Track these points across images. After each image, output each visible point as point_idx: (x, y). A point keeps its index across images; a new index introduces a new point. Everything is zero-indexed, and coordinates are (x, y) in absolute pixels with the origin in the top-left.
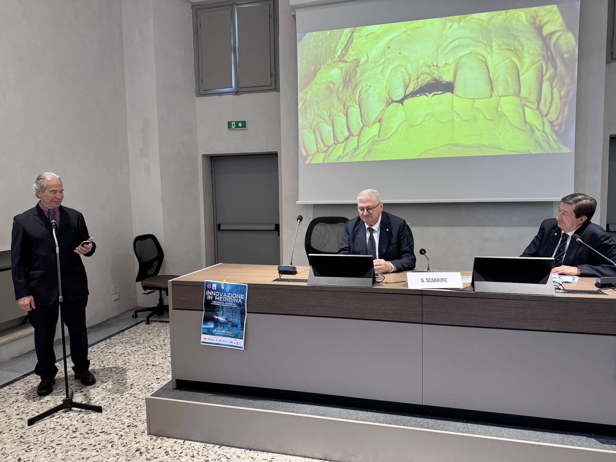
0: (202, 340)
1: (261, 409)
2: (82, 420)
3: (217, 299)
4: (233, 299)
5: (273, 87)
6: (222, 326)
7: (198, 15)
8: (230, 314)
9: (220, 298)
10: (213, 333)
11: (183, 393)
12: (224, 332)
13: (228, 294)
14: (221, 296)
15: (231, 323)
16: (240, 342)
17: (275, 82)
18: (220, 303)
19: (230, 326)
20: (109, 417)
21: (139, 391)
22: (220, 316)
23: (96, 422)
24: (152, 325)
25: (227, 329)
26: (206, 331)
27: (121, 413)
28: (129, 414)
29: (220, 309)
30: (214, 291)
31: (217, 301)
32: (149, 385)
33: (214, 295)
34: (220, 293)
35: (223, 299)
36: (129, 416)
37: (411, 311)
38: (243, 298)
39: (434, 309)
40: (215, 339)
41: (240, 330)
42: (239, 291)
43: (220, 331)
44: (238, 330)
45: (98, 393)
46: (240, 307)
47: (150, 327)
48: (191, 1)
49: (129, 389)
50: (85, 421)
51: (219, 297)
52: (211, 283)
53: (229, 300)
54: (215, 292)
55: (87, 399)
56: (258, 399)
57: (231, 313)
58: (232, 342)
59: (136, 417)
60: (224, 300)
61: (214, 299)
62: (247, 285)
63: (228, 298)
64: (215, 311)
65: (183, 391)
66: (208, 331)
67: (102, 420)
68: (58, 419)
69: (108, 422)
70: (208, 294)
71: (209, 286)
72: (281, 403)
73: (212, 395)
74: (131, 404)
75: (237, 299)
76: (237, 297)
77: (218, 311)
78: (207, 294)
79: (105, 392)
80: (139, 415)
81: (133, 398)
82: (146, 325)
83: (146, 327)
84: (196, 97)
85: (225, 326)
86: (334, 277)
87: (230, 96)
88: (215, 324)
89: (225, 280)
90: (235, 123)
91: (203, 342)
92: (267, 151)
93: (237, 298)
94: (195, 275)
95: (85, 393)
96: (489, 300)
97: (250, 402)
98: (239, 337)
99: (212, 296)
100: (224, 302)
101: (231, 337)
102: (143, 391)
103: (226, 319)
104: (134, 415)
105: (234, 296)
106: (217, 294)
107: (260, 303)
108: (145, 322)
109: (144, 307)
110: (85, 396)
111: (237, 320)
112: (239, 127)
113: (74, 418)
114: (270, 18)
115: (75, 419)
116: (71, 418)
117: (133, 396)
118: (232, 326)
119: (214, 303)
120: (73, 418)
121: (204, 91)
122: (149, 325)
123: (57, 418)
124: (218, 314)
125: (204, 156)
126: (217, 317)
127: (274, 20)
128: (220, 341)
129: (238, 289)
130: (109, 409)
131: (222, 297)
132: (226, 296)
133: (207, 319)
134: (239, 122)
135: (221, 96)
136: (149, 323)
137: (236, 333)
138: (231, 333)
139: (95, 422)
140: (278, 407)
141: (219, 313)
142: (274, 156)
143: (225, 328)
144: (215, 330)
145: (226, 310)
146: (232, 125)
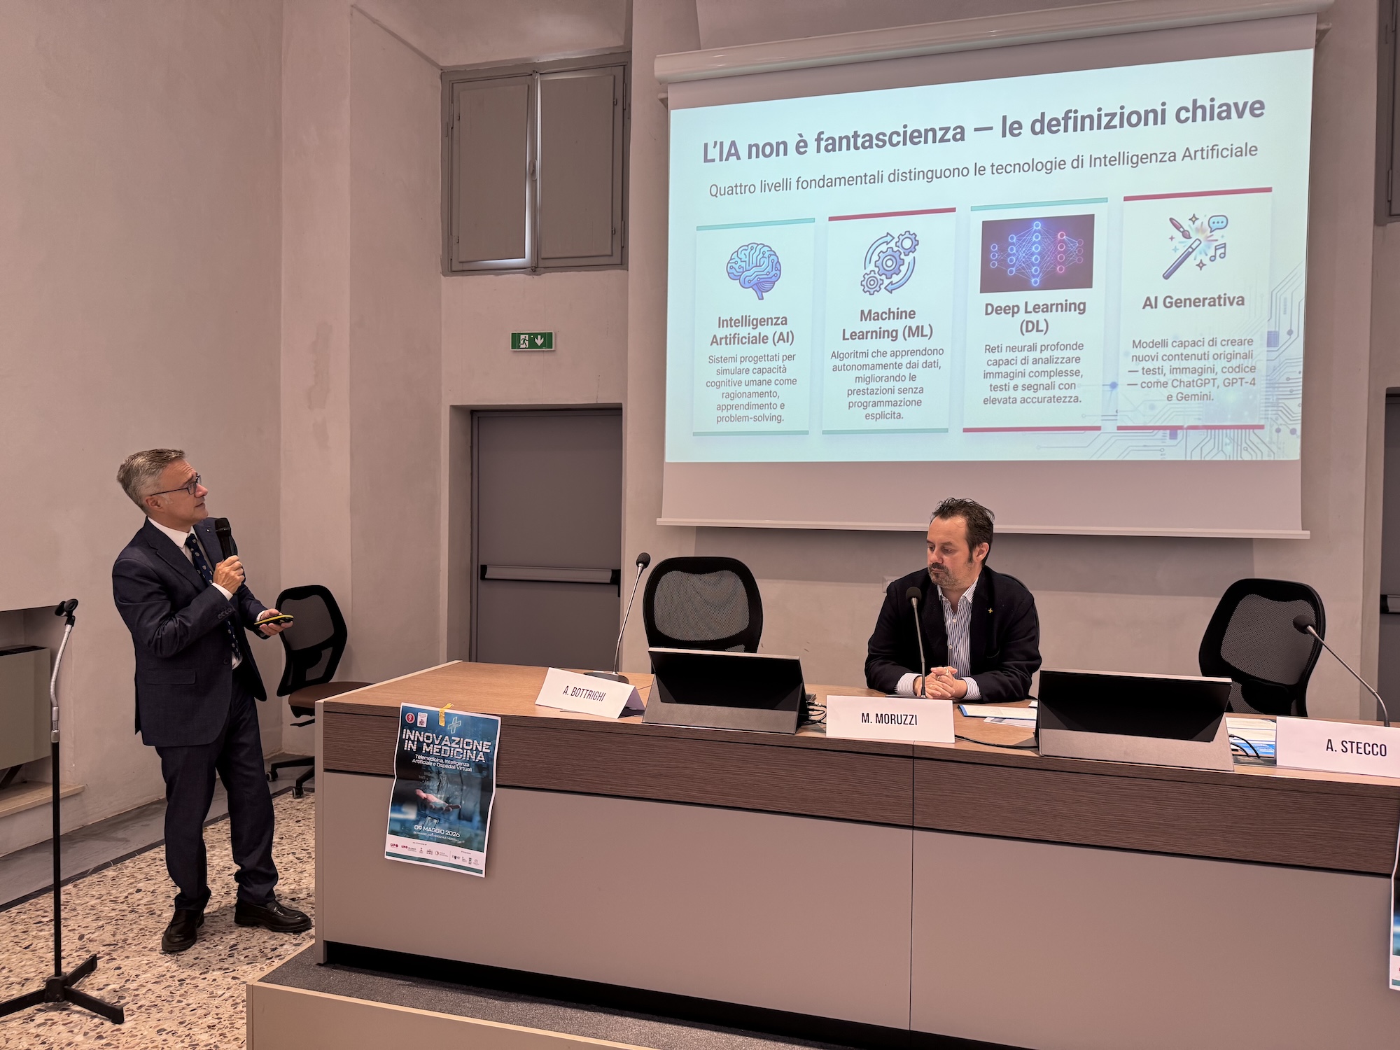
0: (388, 849)
1: (519, 1025)
2: (97, 1031)
3: (428, 750)
4: (465, 751)
5: (617, 259)
6: (436, 816)
7: (455, 95)
8: (456, 788)
9: (433, 747)
10: (415, 833)
11: (339, 976)
12: (440, 831)
13: (453, 738)
14: (437, 742)
15: (458, 809)
16: (478, 859)
17: (622, 247)
18: (434, 759)
19: (453, 817)
20: (164, 1027)
21: (248, 964)
22: (432, 791)
23: (130, 1039)
24: (309, 801)
25: (447, 825)
26: (397, 827)
27: (194, 1019)
28: (211, 1021)
29: (433, 775)
30: (420, 730)
31: (428, 754)
32: (273, 950)
33: (421, 740)
34: (434, 735)
35: (440, 752)
36: (211, 1027)
37: (887, 796)
38: (489, 751)
39: (941, 794)
40: (418, 847)
41: (478, 829)
42: (480, 733)
43: (430, 830)
44: (472, 828)
45: (151, 965)
46: (480, 772)
47: (302, 804)
48: (441, 64)
49: (226, 957)
50: (104, 1035)
51: (432, 745)
52: (415, 712)
53: (455, 754)
54: (422, 733)
55: (121, 978)
56: (516, 998)
57: (458, 785)
58: (457, 856)
59: (228, 1029)
60: (443, 752)
61: (419, 749)
62: (499, 719)
63: (452, 749)
64: (421, 780)
65: (339, 971)
66: (401, 827)
67: (145, 1033)
68: (41, 1028)
69: (159, 1039)
70: (407, 738)
71: (410, 717)
72: (570, 1013)
73: (408, 985)
74: (222, 995)
75: (475, 752)
76: (475, 746)
77: (429, 779)
78: (404, 737)
79: (167, 962)
80: (236, 1026)
81: (230, 979)
82: (294, 800)
83: (294, 804)
84: (442, 277)
85: (442, 816)
86: (707, 706)
87: (520, 277)
88: (419, 810)
89: (449, 705)
90: (527, 336)
91: (389, 854)
92: (599, 402)
93: (474, 749)
94: (384, 690)
95: (120, 962)
96: (1074, 776)
97: (495, 1006)
98: (475, 845)
99: (416, 743)
100: (444, 758)
101: (456, 844)
102: (257, 964)
103: (447, 801)
104: (224, 1023)
105: (468, 744)
106: (428, 738)
107: (529, 765)
108: (291, 792)
109: (298, 756)
110: (118, 971)
111: (470, 803)
112: (536, 346)
113: (79, 1027)
114: (615, 104)
115: (81, 1028)
116: (73, 1027)
117: (229, 976)
118: (460, 817)
119: (420, 759)
120: (76, 1026)
121: (461, 262)
122: (300, 800)
123: (39, 1026)
124: (429, 786)
125: (456, 409)
126: (423, 795)
127: (624, 110)
128: (430, 852)
129: (477, 728)
130: (167, 1007)
131: (440, 747)
132: (448, 743)
133: (401, 799)
134: (536, 335)
135: (500, 277)
136: (302, 793)
137: (468, 835)
138: (456, 835)
139: (128, 1038)
140: (561, 1022)
141: (431, 784)
142: (614, 412)
143: (442, 822)
144: (419, 827)
145: (448, 778)
146: (522, 342)
